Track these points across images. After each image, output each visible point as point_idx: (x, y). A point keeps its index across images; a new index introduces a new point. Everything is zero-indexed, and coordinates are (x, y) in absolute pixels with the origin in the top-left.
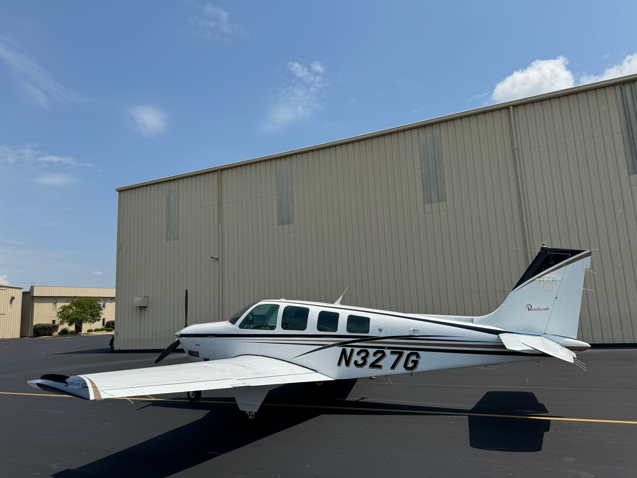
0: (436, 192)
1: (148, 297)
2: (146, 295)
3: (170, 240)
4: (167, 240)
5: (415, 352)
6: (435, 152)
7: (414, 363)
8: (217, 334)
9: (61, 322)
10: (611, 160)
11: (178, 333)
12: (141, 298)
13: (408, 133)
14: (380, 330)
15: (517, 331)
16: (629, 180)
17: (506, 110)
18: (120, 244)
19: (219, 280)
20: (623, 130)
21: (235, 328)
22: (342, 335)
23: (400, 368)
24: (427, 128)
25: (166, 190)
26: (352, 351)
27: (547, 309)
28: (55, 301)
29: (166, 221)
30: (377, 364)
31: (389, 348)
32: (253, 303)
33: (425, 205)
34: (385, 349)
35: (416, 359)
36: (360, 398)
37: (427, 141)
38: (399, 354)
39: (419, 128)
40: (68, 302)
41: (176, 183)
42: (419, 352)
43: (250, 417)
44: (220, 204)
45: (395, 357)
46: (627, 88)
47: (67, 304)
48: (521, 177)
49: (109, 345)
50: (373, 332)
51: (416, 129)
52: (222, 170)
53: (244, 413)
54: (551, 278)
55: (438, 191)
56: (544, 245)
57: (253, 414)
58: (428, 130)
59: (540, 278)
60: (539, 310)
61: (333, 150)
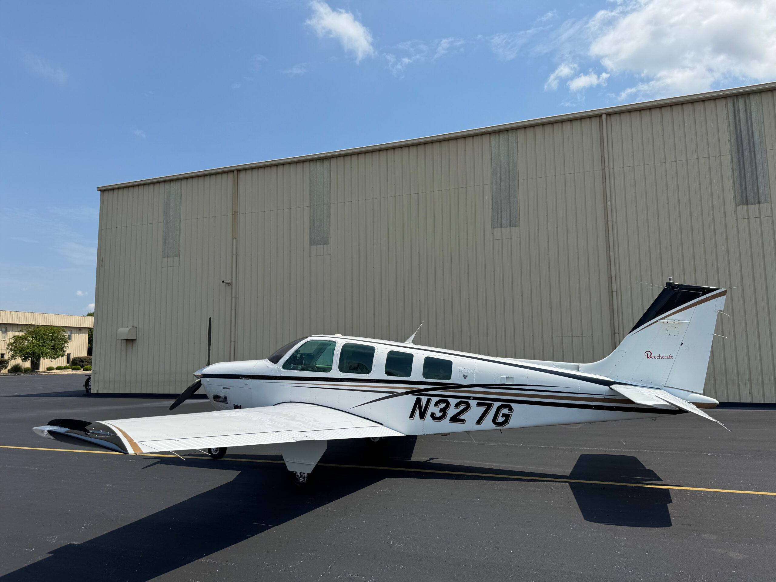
0: (508, 214)
1: (137, 327)
2: (135, 326)
3: (168, 257)
4: (164, 257)
5: (507, 404)
6: (509, 165)
7: (505, 418)
8: (253, 375)
9: (12, 356)
10: (717, 187)
11: (198, 373)
12: (128, 329)
13: (477, 140)
14: (465, 376)
15: (632, 382)
16: (736, 212)
17: (598, 118)
18: (102, 259)
19: (231, 310)
20: (733, 152)
21: (277, 369)
22: (416, 381)
23: (488, 423)
24: (501, 135)
25: (165, 192)
26: (429, 401)
27: (670, 357)
28: (4, 330)
29: (163, 232)
30: (460, 418)
31: (475, 398)
32: (302, 337)
33: (494, 229)
34: (470, 399)
35: (508, 412)
36: (428, 459)
37: (500, 151)
38: (486, 407)
39: (492, 134)
40: (22, 331)
41: (178, 184)
42: (512, 405)
43: (301, 480)
44: (235, 214)
45: (483, 409)
46: (741, 102)
47: (21, 334)
48: (611, 201)
49: (84, 386)
50: (455, 379)
51: (488, 135)
52: (239, 170)
53: (293, 474)
54: (676, 320)
55: (510, 213)
56: (670, 279)
57: (306, 476)
58: (503, 137)
59: (664, 320)
60: (660, 357)
61: (383, 154)
